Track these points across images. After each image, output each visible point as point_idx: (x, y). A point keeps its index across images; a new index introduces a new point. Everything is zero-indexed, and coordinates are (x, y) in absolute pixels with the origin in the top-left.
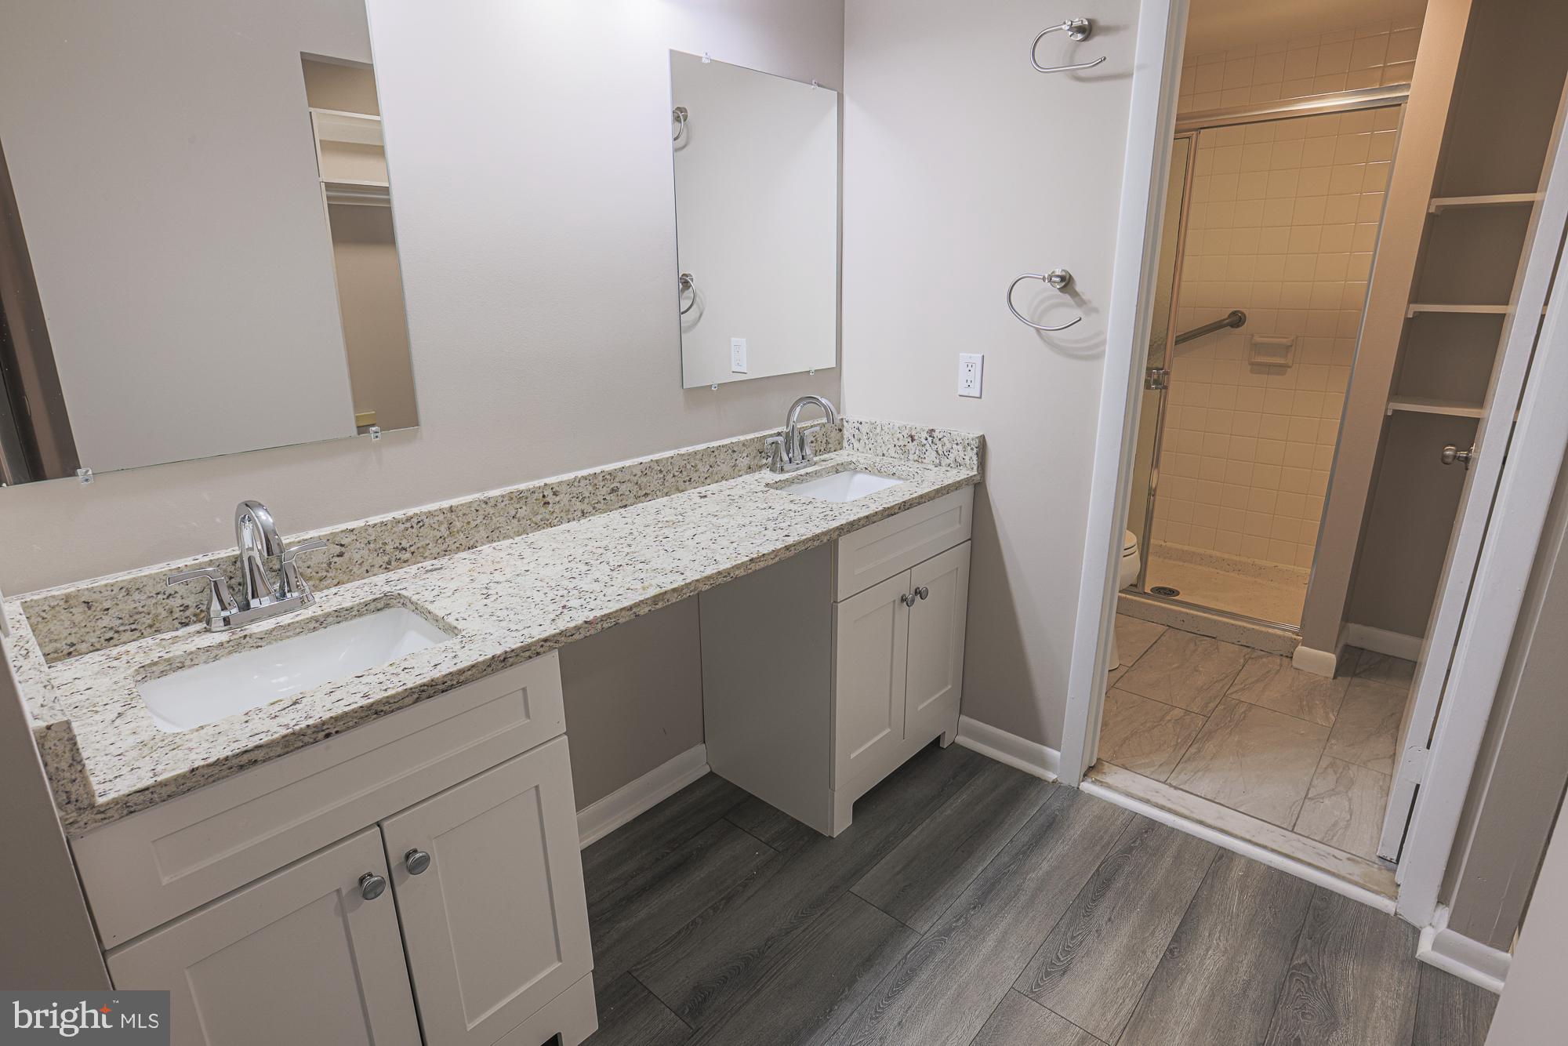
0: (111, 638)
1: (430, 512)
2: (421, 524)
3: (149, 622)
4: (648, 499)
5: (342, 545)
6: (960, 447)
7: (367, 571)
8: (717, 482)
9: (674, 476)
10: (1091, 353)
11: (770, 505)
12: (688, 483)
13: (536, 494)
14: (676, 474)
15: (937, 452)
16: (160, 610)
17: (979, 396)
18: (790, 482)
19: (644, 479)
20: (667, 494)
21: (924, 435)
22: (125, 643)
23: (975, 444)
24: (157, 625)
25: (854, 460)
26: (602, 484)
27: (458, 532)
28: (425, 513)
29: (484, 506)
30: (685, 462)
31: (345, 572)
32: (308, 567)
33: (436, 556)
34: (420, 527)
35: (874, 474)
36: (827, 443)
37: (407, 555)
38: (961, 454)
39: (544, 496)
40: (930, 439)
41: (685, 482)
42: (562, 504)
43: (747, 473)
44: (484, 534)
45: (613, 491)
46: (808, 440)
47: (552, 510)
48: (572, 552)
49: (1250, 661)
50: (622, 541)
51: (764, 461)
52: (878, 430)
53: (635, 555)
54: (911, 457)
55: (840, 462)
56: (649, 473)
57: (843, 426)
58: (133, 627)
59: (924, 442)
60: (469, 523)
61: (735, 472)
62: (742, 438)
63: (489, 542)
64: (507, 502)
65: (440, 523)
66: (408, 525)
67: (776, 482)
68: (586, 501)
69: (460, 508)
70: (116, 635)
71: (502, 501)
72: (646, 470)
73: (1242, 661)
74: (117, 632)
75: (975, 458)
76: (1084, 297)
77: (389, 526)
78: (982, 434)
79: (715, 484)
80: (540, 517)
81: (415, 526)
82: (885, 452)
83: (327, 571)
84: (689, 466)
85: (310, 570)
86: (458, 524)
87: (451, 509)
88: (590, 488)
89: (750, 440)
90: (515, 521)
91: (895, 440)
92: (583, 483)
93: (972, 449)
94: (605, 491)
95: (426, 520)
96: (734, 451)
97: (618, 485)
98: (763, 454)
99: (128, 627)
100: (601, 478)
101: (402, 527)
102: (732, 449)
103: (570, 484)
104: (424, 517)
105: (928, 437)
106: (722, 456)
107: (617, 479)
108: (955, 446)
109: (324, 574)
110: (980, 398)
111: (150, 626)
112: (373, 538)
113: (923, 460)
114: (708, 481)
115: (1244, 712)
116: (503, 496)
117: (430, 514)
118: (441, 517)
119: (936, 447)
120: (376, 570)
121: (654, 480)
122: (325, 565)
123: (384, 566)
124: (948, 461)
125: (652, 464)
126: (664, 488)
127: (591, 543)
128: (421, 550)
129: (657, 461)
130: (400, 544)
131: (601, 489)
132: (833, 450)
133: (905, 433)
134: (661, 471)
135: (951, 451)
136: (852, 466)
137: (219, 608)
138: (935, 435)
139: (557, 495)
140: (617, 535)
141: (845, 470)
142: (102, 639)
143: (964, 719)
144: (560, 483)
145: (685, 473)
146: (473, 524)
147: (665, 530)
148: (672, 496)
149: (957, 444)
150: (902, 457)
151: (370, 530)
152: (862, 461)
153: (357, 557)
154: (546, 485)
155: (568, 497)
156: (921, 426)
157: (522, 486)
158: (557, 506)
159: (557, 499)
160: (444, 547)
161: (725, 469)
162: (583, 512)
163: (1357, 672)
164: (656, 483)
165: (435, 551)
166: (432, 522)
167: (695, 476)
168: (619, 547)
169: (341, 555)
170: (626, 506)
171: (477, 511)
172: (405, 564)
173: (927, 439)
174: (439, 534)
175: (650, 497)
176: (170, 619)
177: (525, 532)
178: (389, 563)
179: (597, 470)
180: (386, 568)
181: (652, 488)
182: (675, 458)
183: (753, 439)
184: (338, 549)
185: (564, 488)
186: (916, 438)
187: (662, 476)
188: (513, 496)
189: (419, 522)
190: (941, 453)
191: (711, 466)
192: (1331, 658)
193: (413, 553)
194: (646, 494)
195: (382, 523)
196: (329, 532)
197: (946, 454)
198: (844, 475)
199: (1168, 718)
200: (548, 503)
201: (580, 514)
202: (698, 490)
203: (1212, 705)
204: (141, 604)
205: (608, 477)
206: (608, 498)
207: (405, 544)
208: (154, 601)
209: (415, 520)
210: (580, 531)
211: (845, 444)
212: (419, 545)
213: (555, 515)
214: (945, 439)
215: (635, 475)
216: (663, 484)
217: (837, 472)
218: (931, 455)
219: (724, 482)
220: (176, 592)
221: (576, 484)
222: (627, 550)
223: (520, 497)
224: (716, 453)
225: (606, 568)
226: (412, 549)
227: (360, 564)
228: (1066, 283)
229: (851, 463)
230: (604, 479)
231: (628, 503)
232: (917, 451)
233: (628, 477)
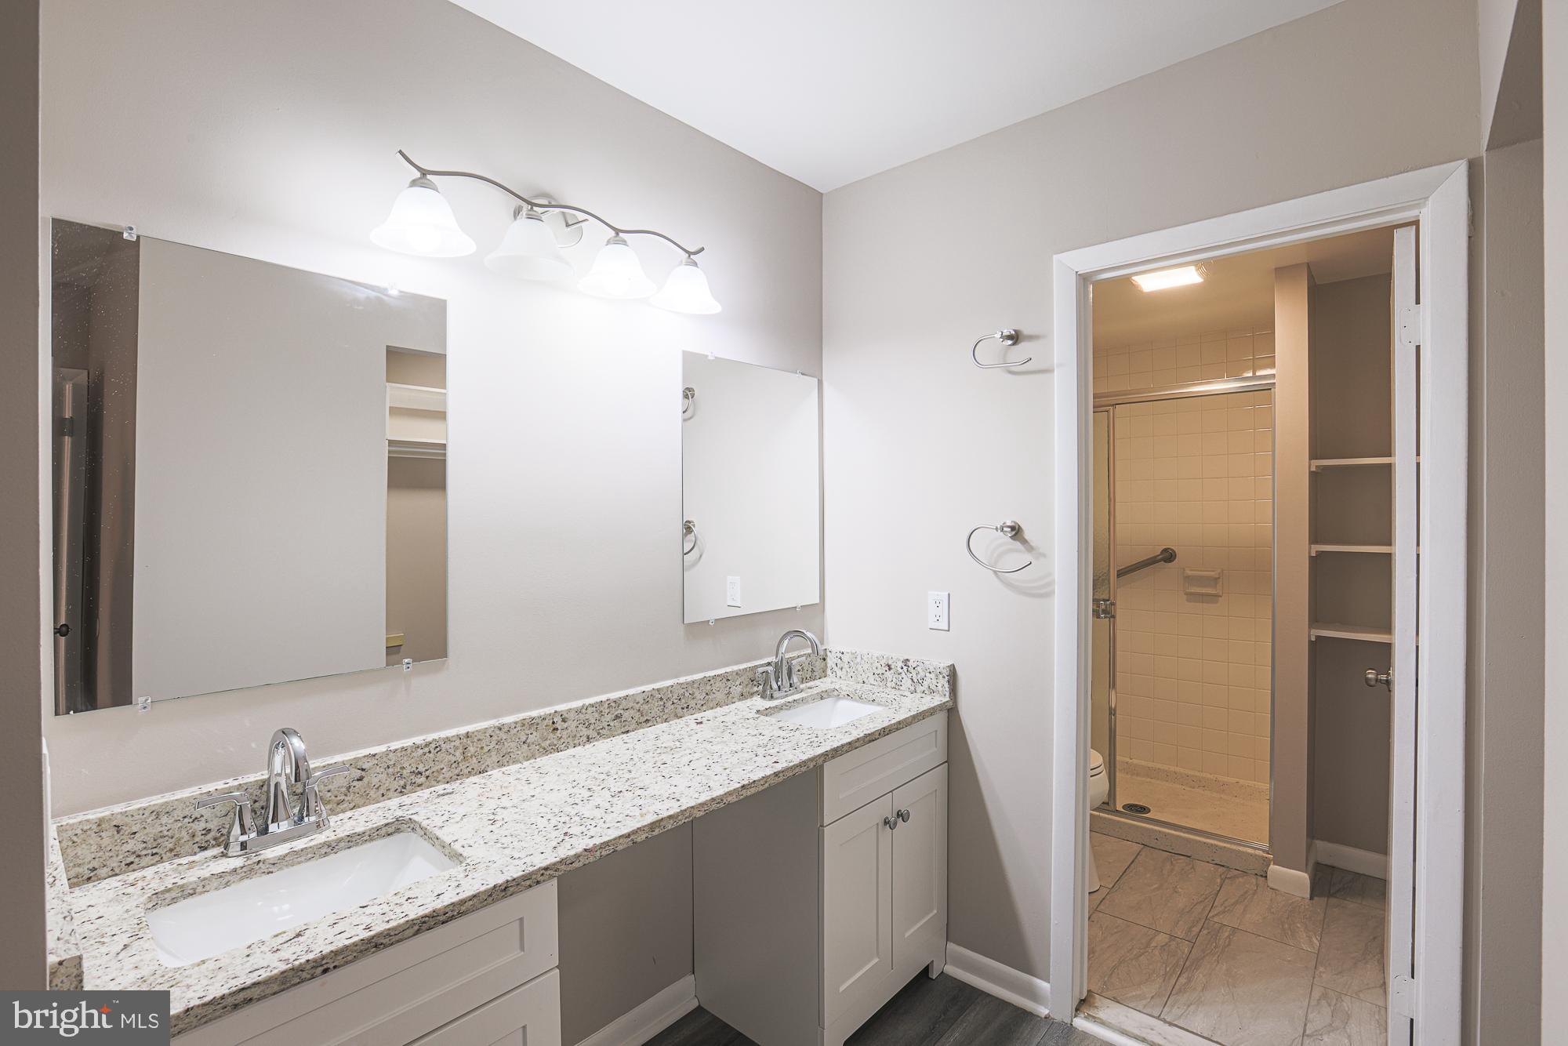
0: (132, 863)
1: (447, 738)
2: (438, 749)
3: (171, 846)
4: (648, 725)
5: (363, 770)
6: (933, 676)
7: (383, 795)
8: (712, 708)
9: (673, 703)
10: (1043, 593)
11: (760, 731)
12: (685, 710)
13: (547, 721)
14: (675, 701)
15: (912, 680)
16: (184, 833)
17: (947, 629)
18: (780, 708)
19: (646, 707)
20: (666, 721)
21: (900, 664)
22: (143, 868)
23: (946, 672)
24: (178, 849)
25: (837, 688)
26: (607, 711)
27: (471, 757)
28: (443, 739)
29: (498, 732)
30: (684, 690)
31: (362, 795)
32: (329, 791)
33: (449, 780)
34: (437, 752)
35: (856, 701)
36: (813, 671)
37: (422, 779)
38: (934, 681)
39: (553, 723)
40: (905, 668)
41: (683, 708)
42: (569, 731)
43: (739, 700)
44: (495, 759)
45: (617, 717)
46: (795, 670)
47: (560, 736)
48: (576, 777)
49: (1227, 880)
50: (623, 767)
51: (756, 689)
52: (859, 659)
53: (635, 781)
54: (889, 684)
55: (824, 690)
56: (650, 701)
57: (826, 655)
58: (154, 851)
59: (901, 671)
60: (482, 748)
61: (729, 699)
62: (735, 668)
63: (499, 767)
64: (519, 728)
65: (456, 748)
66: (427, 750)
67: (767, 709)
68: (592, 727)
69: (476, 733)
70: (137, 860)
71: (515, 728)
72: (648, 698)
73: (1219, 880)
74: (139, 856)
75: (947, 685)
76: (1031, 544)
77: (409, 751)
78: (951, 663)
79: (710, 711)
80: (548, 742)
81: (432, 751)
82: (865, 680)
83: (346, 795)
84: (687, 694)
85: (330, 794)
86: (472, 749)
87: (467, 735)
88: (596, 715)
89: (743, 670)
90: (525, 746)
91: (874, 668)
92: (590, 710)
93: (944, 677)
94: (609, 717)
95: (443, 746)
96: (728, 680)
97: (622, 712)
98: (755, 682)
99: (150, 852)
100: (606, 706)
101: (420, 752)
102: (726, 678)
103: (578, 711)
104: (441, 743)
105: (903, 665)
106: (717, 685)
107: (621, 707)
108: (928, 674)
109: (343, 797)
110: (949, 630)
111: (171, 850)
112: (392, 763)
113: (901, 688)
114: (704, 708)
115: (1228, 937)
116: (516, 723)
117: (448, 740)
118: (458, 742)
119: (911, 675)
120: (391, 794)
121: (655, 708)
122: (344, 789)
123: (399, 790)
124: (922, 688)
125: (653, 692)
126: (664, 715)
127: (595, 769)
128: (435, 774)
129: (658, 690)
130: (417, 768)
131: (606, 716)
132: (818, 677)
133: (883, 662)
134: (661, 699)
135: (925, 679)
136: (836, 693)
137: (239, 832)
138: (909, 664)
139: (565, 722)
140: (619, 761)
141: (829, 696)
142: (123, 864)
143: (951, 946)
144: (569, 711)
145: (683, 701)
146: (486, 749)
147: (663, 756)
148: (671, 722)
149: (930, 673)
150: (881, 684)
151: (391, 754)
152: (844, 689)
153: (375, 781)
154: (556, 712)
155: (575, 723)
156: (897, 657)
157: (534, 713)
158: (565, 733)
159: (565, 725)
160: (457, 772)
161: (720, 696)
162: (588, 738)
163: (1332, 891)
164: (656, 710)
165: (450, 774)
166: (448, 747)
167: (692, 703)
168: (620, 772)
169: (360, 779)
170: (628, 732)
171: (491, 736)
172: (418, 788)
173: (902, 668)
174: (454, 759)
175: (651, 723)
176: (191, 843)
177: (534, 757)
178: (404, 787)
179: (604, 698)
180: (401, 792)
181: (653, 715)
182: (674, 687)
183: (746, 669)
184: (359, 773)
185: (572, 715)
186: (892, 667)
187: (662, 703)
188: (525, 722)
189: (437, 747)
190: (915, 681)
191: (707, 694)
192: (1304, 877)
193: (427, 777)
194: (647, 720)
195: (403, 748)
196: (352, 757)
197: (921, 682)
198: (828, 702)
199: (1153, 944)
200: (557, 729)
201: (585, 739)
202: (695, 716)
203: (1196, 930)
204: (167, 828)
205: (613, 704)
206: (612, 724)
207: (421, 768)
208: (180, 824)
209: (433, 746)
210: (584, 756)
211: (829, 672)
212: (434, 769)
213: (562, 741)
214: (918, 669)
215: (638, 703)
216: (663, 711)
217: (822, 698)
218: (907, 683)
219: (719, 708)
220: (202, 816)
221: (584, 711)
222: (627, 776)
223: (532, 723)
224: (712, 682)
225: (607, 794)
226: (427, 773)
227: (378, 788)
228: (1016, 531)
229: (835, 690)
230: (609, 706)
231: (630, 729)
232: (894, 679)
233: (631, 704)
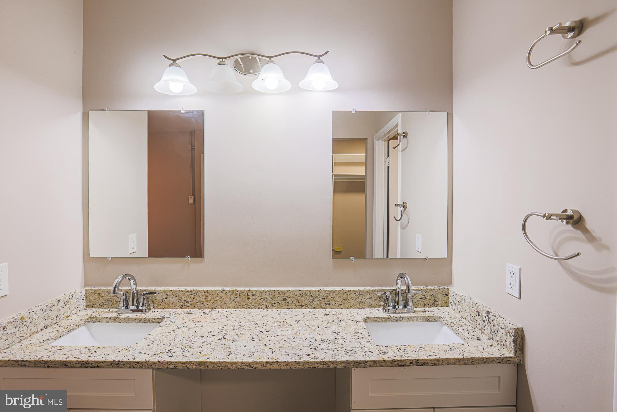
0: (102, 306)
1: (199, 290)
2: (195, 294)
3: (111, 304)
4: (302, 308)
5: (167, 295)
6: (503, 331)
7: (174, 307)
8: (347, 308)
9: (319, 300)
12: (328, 305)
13: (245, 293)
14: (321, 299)
15: (491, 329)
16: (114, 301)
17: (518, 297)
19: (301, 298)
20: (314, 308)
21: (484, 314)
22: (105, 308)
24: (113, 305)
25: (442, 317)
26: (278, 296)
27: (209, 301)
28: (198, 291)
29: (221, 293)
30: (327, 294)
31: (167, 304)
32: (156, 300)
33: (199, 308)
36: (433, 301)
37: (189, 305)
38: (505, 336)
39: (248, 295)
41: (325, 304)
42: (256, 300)
43: (369, 307)
44: (219, 304)
45: (283, 300)
47: (251, 302)
51: (380, 304)
52: (463, 301)
54: (478, 326)
56: (304, 296)
57: (449, 293)
58: (107, 304)
60: (214, 298)
61: (360, 305)
62: (367, 288)
63: (221, 308)
64: (231, 294)
65: (203, 296)
66: (191, 293)
68: (269, 301)
69: (211, 291)
70: (103, 305)
71: (229, 293)
72: (303, 294)
74: (104, 304)
75: (512, 343)
77: (184, 292)
78: (520, 326)
79: (345, 309)
80: (245, 303)
81: (193, 294)
82: (466, 317)
83: (161, 303)
84: (329, 297)
85: (156, 301)
86: (209, 298)
87: (208, 291)
88: (271, 296)
89: (372, 291)
90: (234, 302)
91: (471, 311)
92: (268, 293)
93: (510, 336)
94: (278, 299)
95: (197, 293)
96: (360, 294)
97: (286, 298)
98: (381, 299)
99: (106, 304)
100: (277, 293)
101: (188, 294)
102: (359, 293)
103: (261, 292)
104: (197, 292)
105: (486, 316)
106: (352, 295)
107: (286, 295)
108: (500, 329)
109: (160, 303)
110: (519, 299)
111: (111, 305)
112: (177, 295)
113: (485, 332)
114: (341, 307)
116: (229, 291)
117: (199, 291)
118: (203, 294)
119: (490, 325)
120: (177, 307)
121: (307, 300)
122: (161, 300)
123: (180, 306)
124: (497, 339)
125: (306, 292)
126: (313, 305)
128: (194, 304)
129: (309, 291)
130: (187, 300)
131: (277, 297)
132: (438, 306)
133: (475, 308)
134: (311, 296)
135: (498, 332)
136: (441, 320)
137: (122, 306)
138: (490, 315)
139: (254, 296)
141: (434, 321)
142: (100, 305)
144: (256, 291)
145: (326, 300)
146: (216, 299)
148: (316, 309)
149: (502, 328)
150: (474, 324)
151: (177, 292)
152: (447, 318)
153: (171, 300)
154: (249, 290)
155: (259, 298)
156: (484, 306)
157: (239, 289)
158: (254, 301)
159: (254, 298)
160: (203, 305)
161: (353, 302)
162: (266, 306)
164: (308, 301)
165: (199, 306)
166: (199, 294)
167: (333, 303)
169: (166, 298)
170: (290, 308)
171: (218, 294)
172: (188, 308)
173: (485, 317)
174: (202, 300)
175: (304, 307)
176: (116, 305)
177: (237, 308)
178: (182, 306)
179: (276, 289)
180: (181, 307)
181: (306, 303)
182: (320, 292)
184: (166, 296)
185: (258, 294)
186: (480, 314)
187: (312, 298)
188: (234, 292)
189: (195, 293)
190: (493, 330)
191: (344, 299)
193: (191, 304)
194: (302, 305)
195: (182, 290)
196: (164, 289)
197: (496, 332)
200: (250, 298)
201: (265, 307)
204: (110, 298)
205: (281, 293)
206: (280, 303)
207: (188, 300)
208: (114, 298)
209: (193, 292)
211: (450, 304)
212: (194, 302)
213: (252, 304)
214: (495, 321)
215: (296, 295)
216: (313, 302)
217: (428, 320)
218: (488, 330)
219: (352, 309)
220: (119, 297)
221: (264, 293)
223: (237, 293)
224: (348, 293)
226: (191, 303)
227: (172, 303)
229: (440, 317)
230: (279, 294)
231: (291, 307)
232: (481, 324)
233: (292, 295)
